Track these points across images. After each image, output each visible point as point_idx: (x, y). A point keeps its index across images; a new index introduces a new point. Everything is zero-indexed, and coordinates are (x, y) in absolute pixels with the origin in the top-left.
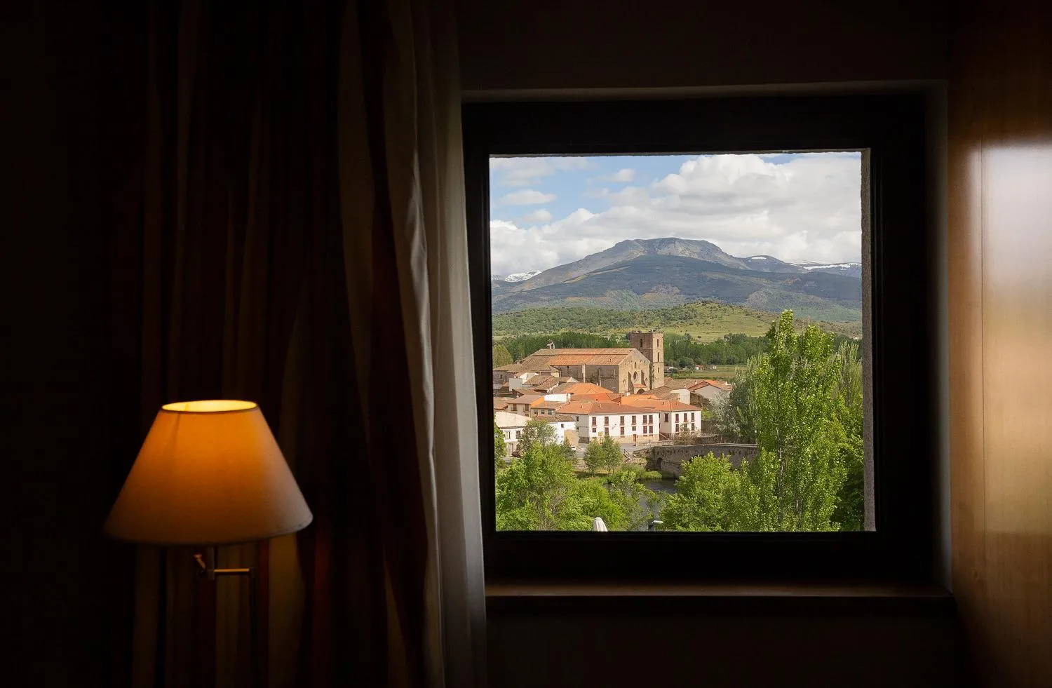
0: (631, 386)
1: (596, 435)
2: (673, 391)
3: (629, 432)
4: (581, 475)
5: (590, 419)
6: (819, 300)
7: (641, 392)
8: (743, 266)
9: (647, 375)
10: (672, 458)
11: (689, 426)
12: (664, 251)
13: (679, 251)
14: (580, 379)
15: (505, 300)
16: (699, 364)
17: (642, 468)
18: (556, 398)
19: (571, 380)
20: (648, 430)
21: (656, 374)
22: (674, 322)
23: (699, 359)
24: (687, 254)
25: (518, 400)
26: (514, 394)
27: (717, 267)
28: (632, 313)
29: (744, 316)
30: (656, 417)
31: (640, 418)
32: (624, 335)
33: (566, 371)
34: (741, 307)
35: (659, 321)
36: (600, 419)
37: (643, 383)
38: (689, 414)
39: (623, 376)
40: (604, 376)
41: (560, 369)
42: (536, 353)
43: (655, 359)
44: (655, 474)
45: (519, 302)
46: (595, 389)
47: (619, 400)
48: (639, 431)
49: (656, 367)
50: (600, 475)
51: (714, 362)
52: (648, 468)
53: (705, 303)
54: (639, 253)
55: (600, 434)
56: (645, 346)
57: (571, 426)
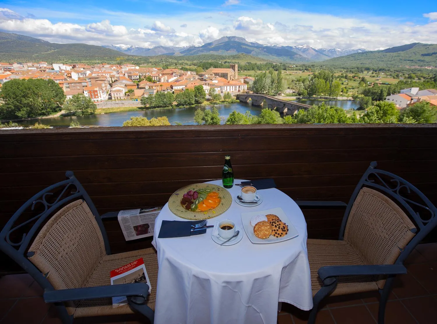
0: (231, 78)
1: (224, 91)
2: (240, 80)
3: (231, 90)
4: (223, 102)
5: (223, 87)
6: (267, 54)
7: (233, 80)
8: (250, 45)
9: (234, 76)
10: (242, 97)
11: (244, 89)
12: (232, 40)
13: (236, 40)
14: (219, 76)
15: (196, 51)
16: (242, 70)
17: (235, 99)
18: (215, 82)
19: (218, 77)
20: (235, 89)
21: (236, 75)
22: (235, 59)
23: (242, 69)
24: (238, 41)
25: (207, 82)
26: (205, 80)
27: (244, 44)
28: (226, 56)
29: (250, 57)
30: (237, 87)
31: (234, 87)
32: (224, 62)
33: (216, 74)
34: (250, 55)
35: (232, 58)
36: (225, 87)
37: (233, 77)
38: (244, 86)
39: (229, 76)
40: (225, 76)
41: (214, 73)
42: (209, 69)
43: (236, 71)
44: (238, 101)
45: (199, 52)
46: (223, 79)
47: (229, 82)
48: (234, 90)
49: (236, 73)
50: (227, 101)
51: (245, 70)
52: (236, 99)
53: (242, 54)
54: (227, 40)
55: (225, 91)
56: (234, 68)
57: (219, 89)
